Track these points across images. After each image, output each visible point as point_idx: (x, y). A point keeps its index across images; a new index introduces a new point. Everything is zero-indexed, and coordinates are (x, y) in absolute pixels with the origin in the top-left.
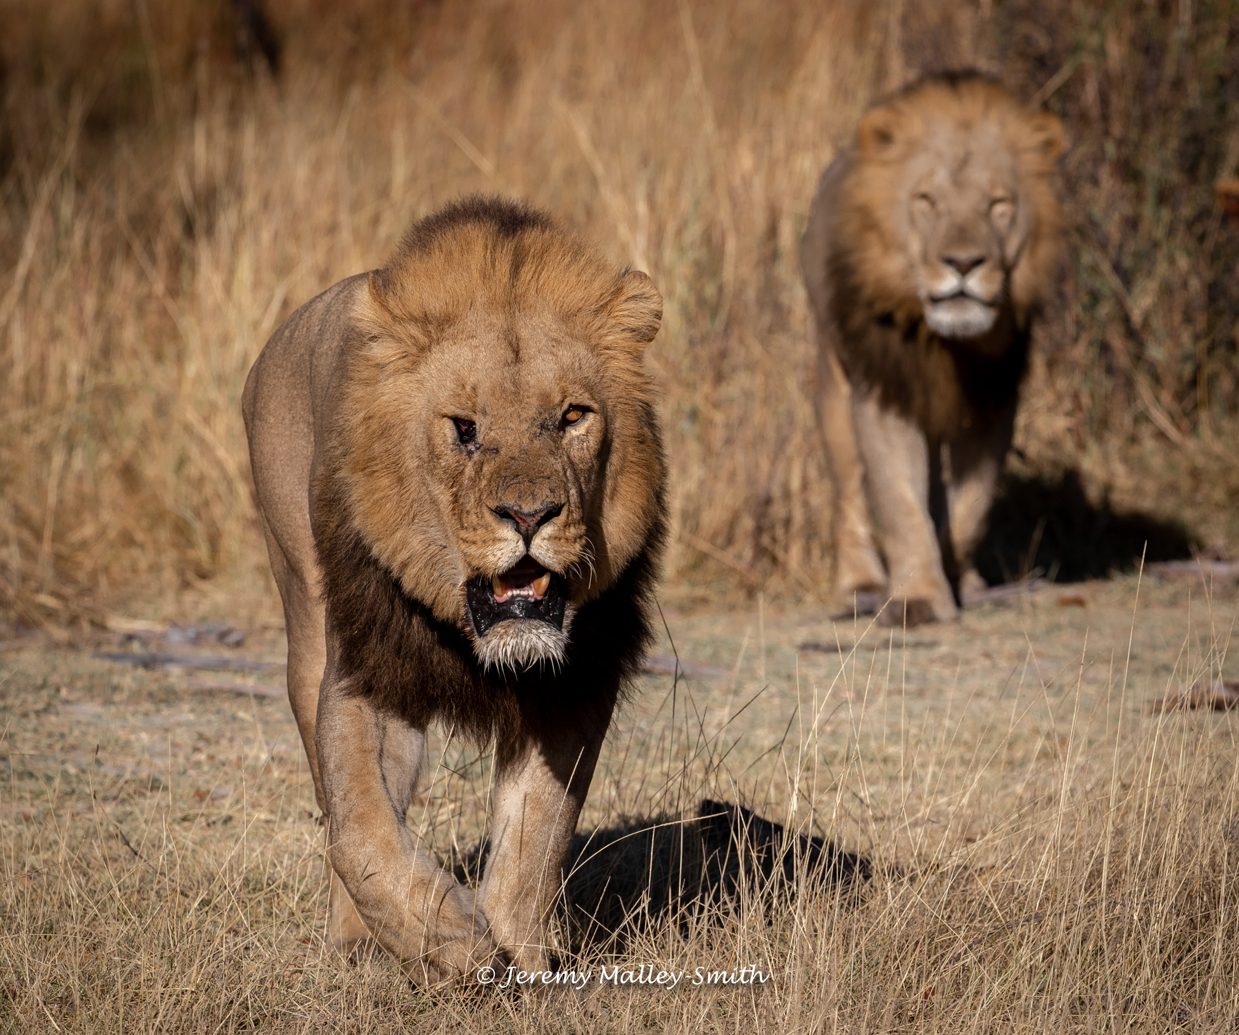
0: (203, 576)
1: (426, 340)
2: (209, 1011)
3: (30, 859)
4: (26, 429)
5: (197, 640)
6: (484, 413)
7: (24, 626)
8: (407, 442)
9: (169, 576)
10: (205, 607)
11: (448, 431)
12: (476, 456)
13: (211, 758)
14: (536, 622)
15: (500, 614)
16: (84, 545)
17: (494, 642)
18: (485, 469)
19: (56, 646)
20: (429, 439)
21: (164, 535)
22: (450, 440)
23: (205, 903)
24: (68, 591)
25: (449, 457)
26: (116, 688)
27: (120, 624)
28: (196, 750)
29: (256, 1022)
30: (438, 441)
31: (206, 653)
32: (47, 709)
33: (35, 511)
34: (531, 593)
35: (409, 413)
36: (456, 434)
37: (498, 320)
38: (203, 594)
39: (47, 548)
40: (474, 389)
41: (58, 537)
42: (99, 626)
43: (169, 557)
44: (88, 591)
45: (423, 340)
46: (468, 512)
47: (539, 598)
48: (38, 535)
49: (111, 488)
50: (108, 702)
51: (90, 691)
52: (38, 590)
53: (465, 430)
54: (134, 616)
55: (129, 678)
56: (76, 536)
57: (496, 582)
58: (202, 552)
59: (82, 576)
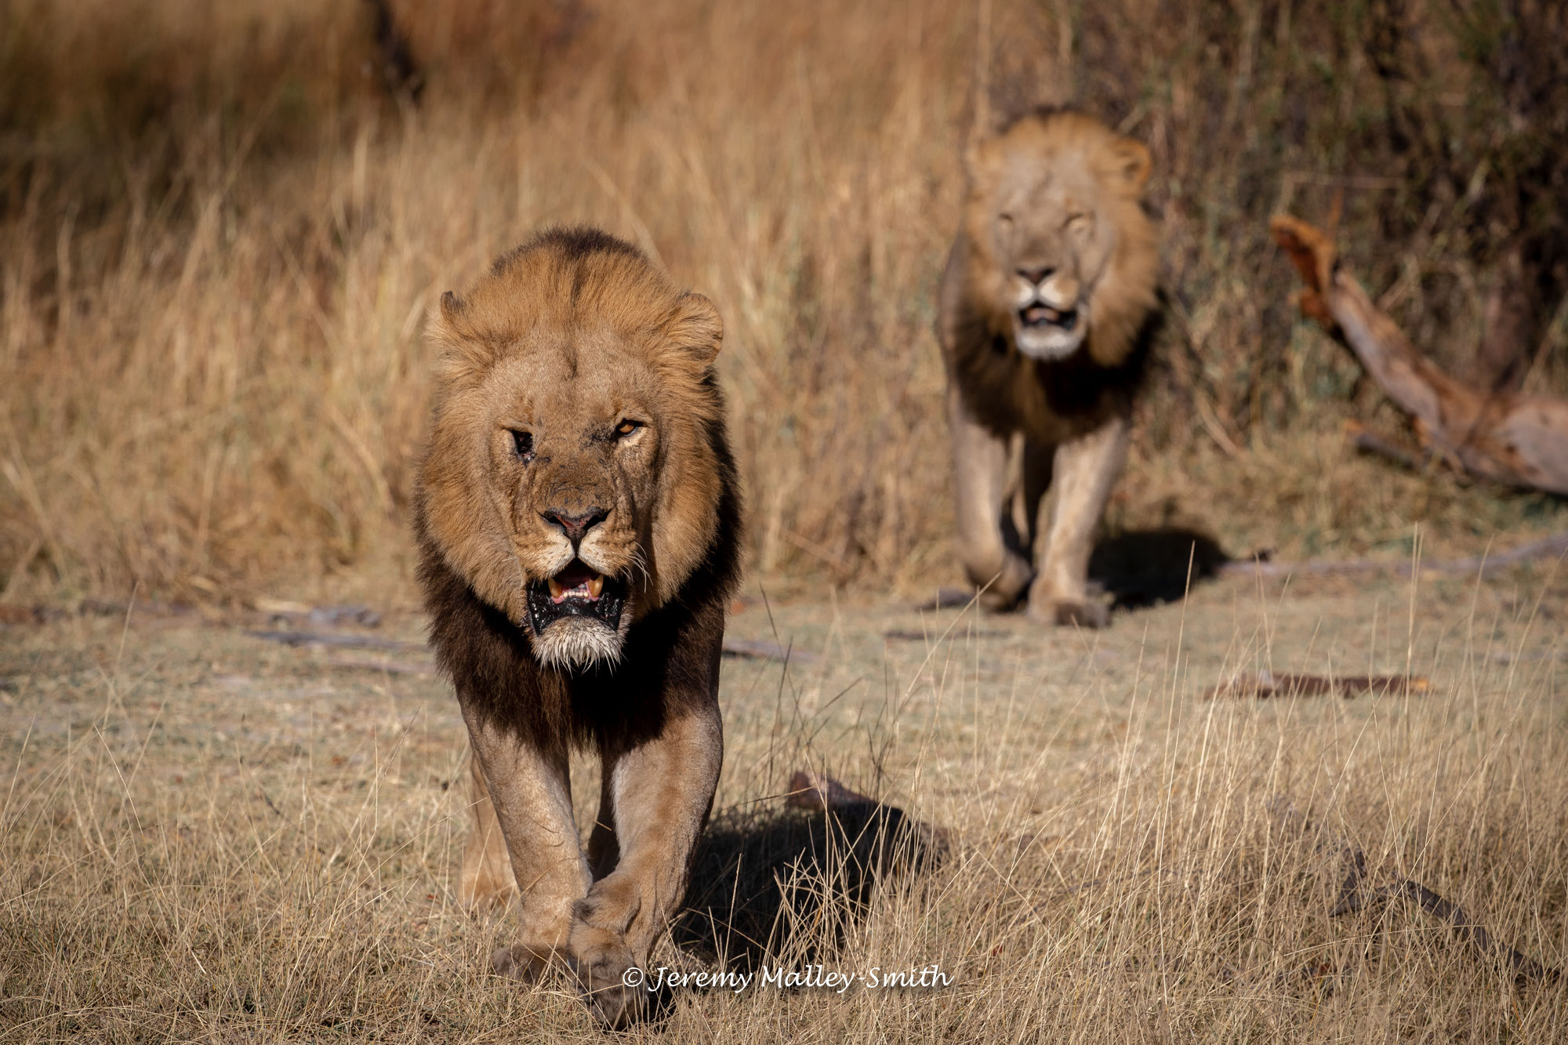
0: (345, 562)
1: (490, 356)
2: (343, 957)
3: (182, 818)
4: (185, 427)
5: (338, 621)
6: (540, 424)
7: (181, 605)
8: (472, 452)
9: (313, 562)
10: (346, 591)
11: (507, 441)
12: (531, 465)
13: (348, 727)
14: (590, 620)
15: (556, 613)
16: (236, 533)
17: (551, 640)
18: (537, 476)
19: (208, 624)
20: (490, 449)
21: (310, 524)
22: (508, 450)
23: (339, 859)
24: (222, 574)
25: (507, 466)
26: (264, 663)
27: (269, 605)
28: (335, 720)
29: (385, 968)
30: (497, 451)
31: (347, 633)
32: (200, 681)
33: (193, 503)
34: (586, 594)
35: (474, 424)
36: (514, 445)
37: (559, 337)
38: (344, 579)
39: (202, 535)
40: (531, 401)
41: (213, 525)
42: (249, 607)
43: (314, 545)
44: (239, 575)
45: (487, 356)
46: (521, 517)
47: (595, 600)
48: (195, 522)
49: (264, 483)
50: (255, 676)
51: (240, 666)
52: (195, 573)
53: (522, 441)
54: (281, 597)
55: (276, 654)
56: (229, 525)
57: (552, 584)
58: (343, 541)
59: (235, 562)
